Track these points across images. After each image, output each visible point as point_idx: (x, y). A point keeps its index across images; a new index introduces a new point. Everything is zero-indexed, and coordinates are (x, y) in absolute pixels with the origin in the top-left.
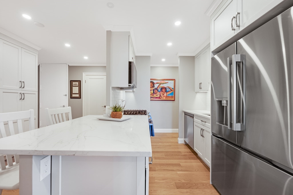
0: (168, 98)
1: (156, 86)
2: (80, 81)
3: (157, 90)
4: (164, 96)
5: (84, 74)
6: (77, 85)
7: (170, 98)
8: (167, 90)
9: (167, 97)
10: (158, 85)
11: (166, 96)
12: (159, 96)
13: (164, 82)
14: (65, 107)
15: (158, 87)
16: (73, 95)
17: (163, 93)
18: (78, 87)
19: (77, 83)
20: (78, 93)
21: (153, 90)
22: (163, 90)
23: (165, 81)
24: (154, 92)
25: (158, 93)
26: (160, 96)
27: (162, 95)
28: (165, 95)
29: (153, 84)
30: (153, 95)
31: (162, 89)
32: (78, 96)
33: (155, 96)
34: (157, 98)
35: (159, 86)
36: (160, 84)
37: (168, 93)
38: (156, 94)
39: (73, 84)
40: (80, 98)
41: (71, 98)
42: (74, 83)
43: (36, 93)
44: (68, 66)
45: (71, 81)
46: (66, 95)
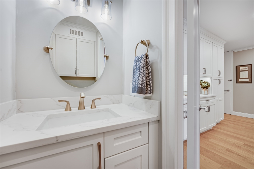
2: (251, 65)
6: (247, 69)
14: (230, 91)
16: (240, 80)
18: (247, 72)
19: (247, 67)
20: (248, 77)
41: (237, 83)
42: (241, 68)
43: (223, 79)
44: (233, 53)
45: (237, 66)
46: (231, 80)
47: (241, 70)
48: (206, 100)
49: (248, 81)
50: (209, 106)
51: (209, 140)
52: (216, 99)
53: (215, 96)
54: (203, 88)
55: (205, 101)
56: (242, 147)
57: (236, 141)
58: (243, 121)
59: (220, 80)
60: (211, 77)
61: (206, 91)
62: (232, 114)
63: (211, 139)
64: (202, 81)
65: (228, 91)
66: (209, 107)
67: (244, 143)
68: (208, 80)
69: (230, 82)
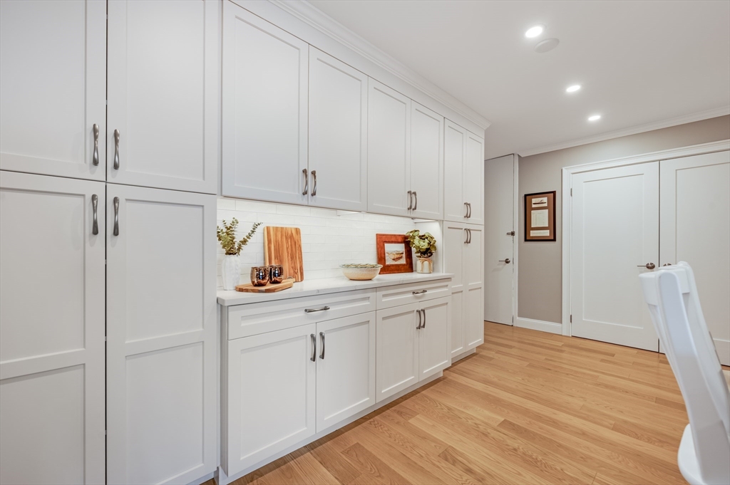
2: (554, 193)
5: (566, 172)
6: (546, 205)
14: (511, 262)
16: (533, 234)
18: (546, 211)
19: (545, 199)
20: (547, 226)
32: (547, 233)
39: (533, 202)
40: (554, 240)
41: (526, 240)
42: (534, 200)
43: (482, 228)
44: (517, 158)
45: (526, 196)
46: (513, 234)
47: (533, 206)
48: (414, 293)
49: (548, 235)
50: (424, 311)
51: (410, 421)
52: (454, 286)
53: (449, 279)
54: (419, 254)
55: (411, 295)
56: (493, 434)
57: (487, 413)
58: (533, 345)
59: (468, 231)
60: (441, 222)
61: (426, 263)
62: (515, 325)
63: (418, 416)
64: (416, 233)
65: (507, 261)
66: (421, 312)
67: (503, 419)
68: (433, 230)
69: (511, 237)
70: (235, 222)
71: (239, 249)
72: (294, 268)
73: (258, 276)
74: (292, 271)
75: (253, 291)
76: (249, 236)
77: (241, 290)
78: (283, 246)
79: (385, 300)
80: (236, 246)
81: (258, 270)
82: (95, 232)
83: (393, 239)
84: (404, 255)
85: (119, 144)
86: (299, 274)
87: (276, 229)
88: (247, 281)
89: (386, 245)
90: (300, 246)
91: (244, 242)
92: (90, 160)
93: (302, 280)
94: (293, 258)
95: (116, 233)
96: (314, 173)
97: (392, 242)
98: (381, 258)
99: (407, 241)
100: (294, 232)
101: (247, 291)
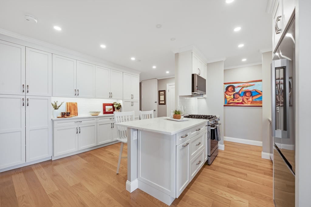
0: (255, 103)
1: (237, 90)
2: (165, 91)
3: (238, 94)
4: (249, 101)
5: (168, 85)
6: (163, 94)
7: (259, 104)
8: (253, 94)
9: (253, 102)
10: (240, 88)
11: (251, 101)
12: (241, 101)
13: (249, 85)
14: (156, 111)
15: (240, 90)
16: (161, 102)
17: (248, 98)
18: (163, 96)
19: (163, 92)
20: (164, 100)
21: (234, 95)
22: (247, 94)
23: (249, 83)
24: (234, 97)
25: (240, 98)
26: (243, 101)
27: (245, 100)
28: (250, 99)
29: (233, 88)
30: (234, 101)
31: (245, 93)
32: (163, 102)
33: (236, 101)
34: (238, 103)
35: (242, 90)
36: (243, 87)
37: (254, 98)
38: (237, 99)
40: (165, 104)
41: (159, 104)
42: (161, 93)
43: (139, 101)
44: (157, 79)
45: (159, 91)
48: (110, 119)
54: (116, 109)
59: (132, 102)
60: (123, 100)
61: (118, 111)
64: (115, 103)
66: (112, 124)
68: (121, 102)
69: (156, 103)
70: (57, 102)
71: (58, 108)
72: (75, 113)
73: (62, 114)
74: (74, 113)
75: (61, 117)
76: (60, 105)
77: (58, 117)
78: (71, 107)
79: (100, 120)
80: (57, 107)
81: (63, 113)
82: (23, 105)
83: (108, 105)
84: (112, 109)
85: (29, 88)
86: (76, 114)
87: (70, 103)
88: (60, 116)
89: (106, 106)
90: (77, 107)
91: (59, 106)
92: (22, 91)
93: (77, 115)
94: (74, 110)
95: (28, 105)
96: (78, 90)
97: (108, 106)
98: (104, 110)
99: (112, 105)
100: (75, 104)
101: (59, 117)
